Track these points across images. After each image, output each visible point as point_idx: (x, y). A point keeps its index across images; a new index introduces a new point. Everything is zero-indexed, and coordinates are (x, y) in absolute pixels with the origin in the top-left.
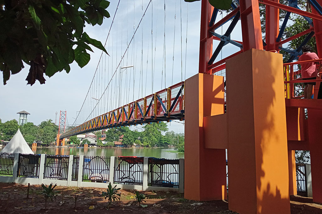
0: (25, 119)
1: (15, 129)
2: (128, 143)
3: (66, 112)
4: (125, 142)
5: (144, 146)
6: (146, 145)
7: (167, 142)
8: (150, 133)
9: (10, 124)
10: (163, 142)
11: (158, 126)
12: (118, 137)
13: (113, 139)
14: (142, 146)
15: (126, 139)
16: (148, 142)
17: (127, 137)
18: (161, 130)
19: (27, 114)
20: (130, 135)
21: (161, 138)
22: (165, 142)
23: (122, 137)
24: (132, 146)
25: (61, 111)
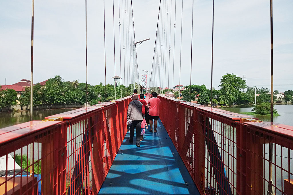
0: (118, 82)
1: (109, 92)
2: (204, 102)
3: (146, 75)
4: (201, 101)
5: (221, 105)
6: (224, 104)
7: (247, 99)
8: (226, 91)
9: (104, 88)
10: (243, 100)
11: (236, 84)
12: (194, 97)
13: (189, 98)
14: (219, 104)
15: (201, 98)
16: (224, 101)
17: (202, 97)
18: (238, 87)
19: (119, 78)
20: (205, 95)
21: (239, 95)
22: (245, 99)
23: (198, 96)
24: (208, 105)
25: (142, 75)
